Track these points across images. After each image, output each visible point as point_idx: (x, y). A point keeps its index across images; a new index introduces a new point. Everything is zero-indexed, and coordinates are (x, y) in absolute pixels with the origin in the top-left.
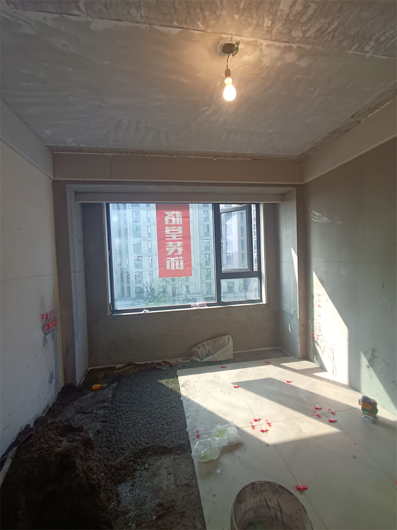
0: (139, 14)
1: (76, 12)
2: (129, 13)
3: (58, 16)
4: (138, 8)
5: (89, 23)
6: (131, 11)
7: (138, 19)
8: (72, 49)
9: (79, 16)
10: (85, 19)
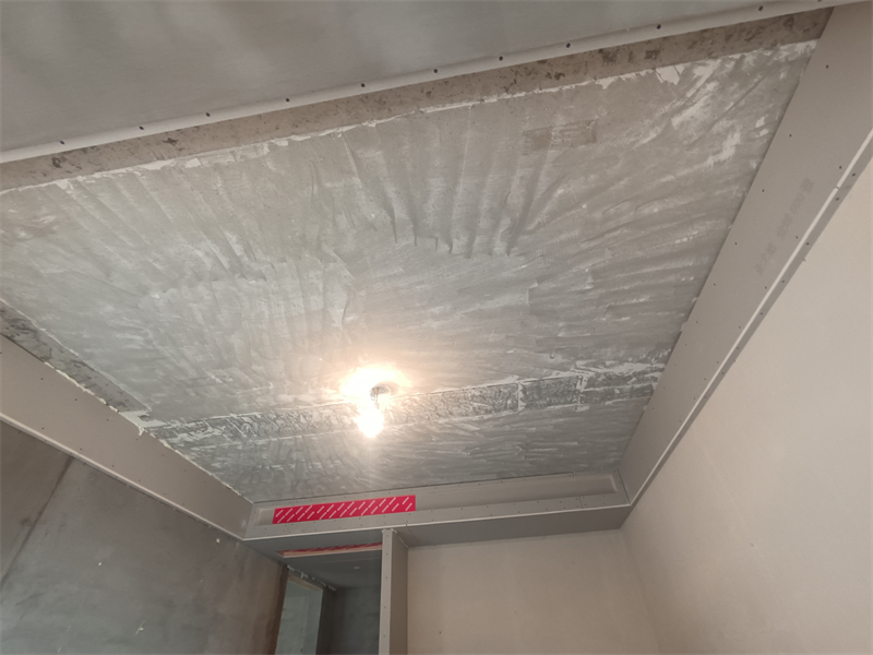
8: (546, 357)
9: (527, 382)
10: (521, 381)
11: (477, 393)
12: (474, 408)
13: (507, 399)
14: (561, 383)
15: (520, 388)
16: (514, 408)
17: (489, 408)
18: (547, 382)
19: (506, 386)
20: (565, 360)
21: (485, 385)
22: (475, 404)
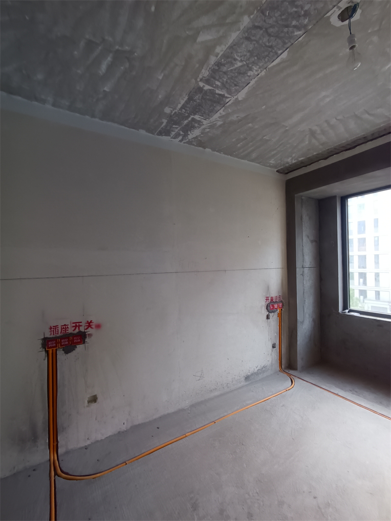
0: (254, 71)
1: (228, 100)
2: (249, 76)
3: (223, 108)
4: (251, 69)
5: (237, 99)
6: (249, 74)
7: (256, 73)
8: (242, 115)
9: (231, 100)
10: (234, 99)
11: (250, 73)
12: (235, 60)
13: (222, 83)
14: (211, 112)
15: (226, 95)
16: (207, 81)
17: (224, 69)
18: (218, 108)
19: (238, 91)
20: (229, 120)
21: (253, 82)
22: (239, 64)
